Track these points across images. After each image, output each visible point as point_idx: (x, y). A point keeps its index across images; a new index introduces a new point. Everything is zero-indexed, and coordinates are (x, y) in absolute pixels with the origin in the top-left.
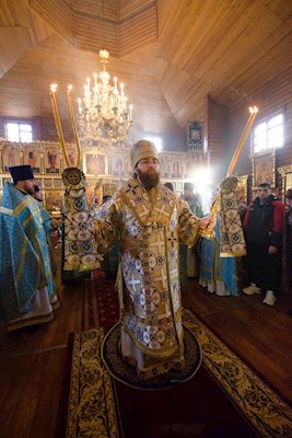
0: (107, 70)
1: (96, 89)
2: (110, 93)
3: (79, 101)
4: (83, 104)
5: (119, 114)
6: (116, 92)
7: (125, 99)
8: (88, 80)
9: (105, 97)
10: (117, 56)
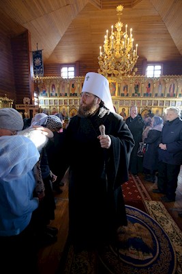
0: (121, 21)
1: (112, 37)
2: (122, 38)
3: (101, 48)
4: (103, 50)
5: (127, 52)
6: (126, 36)
7: (133, 40)
8: (107, 31)
9: (118, 41)
10: (130, 6)
